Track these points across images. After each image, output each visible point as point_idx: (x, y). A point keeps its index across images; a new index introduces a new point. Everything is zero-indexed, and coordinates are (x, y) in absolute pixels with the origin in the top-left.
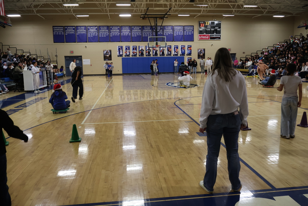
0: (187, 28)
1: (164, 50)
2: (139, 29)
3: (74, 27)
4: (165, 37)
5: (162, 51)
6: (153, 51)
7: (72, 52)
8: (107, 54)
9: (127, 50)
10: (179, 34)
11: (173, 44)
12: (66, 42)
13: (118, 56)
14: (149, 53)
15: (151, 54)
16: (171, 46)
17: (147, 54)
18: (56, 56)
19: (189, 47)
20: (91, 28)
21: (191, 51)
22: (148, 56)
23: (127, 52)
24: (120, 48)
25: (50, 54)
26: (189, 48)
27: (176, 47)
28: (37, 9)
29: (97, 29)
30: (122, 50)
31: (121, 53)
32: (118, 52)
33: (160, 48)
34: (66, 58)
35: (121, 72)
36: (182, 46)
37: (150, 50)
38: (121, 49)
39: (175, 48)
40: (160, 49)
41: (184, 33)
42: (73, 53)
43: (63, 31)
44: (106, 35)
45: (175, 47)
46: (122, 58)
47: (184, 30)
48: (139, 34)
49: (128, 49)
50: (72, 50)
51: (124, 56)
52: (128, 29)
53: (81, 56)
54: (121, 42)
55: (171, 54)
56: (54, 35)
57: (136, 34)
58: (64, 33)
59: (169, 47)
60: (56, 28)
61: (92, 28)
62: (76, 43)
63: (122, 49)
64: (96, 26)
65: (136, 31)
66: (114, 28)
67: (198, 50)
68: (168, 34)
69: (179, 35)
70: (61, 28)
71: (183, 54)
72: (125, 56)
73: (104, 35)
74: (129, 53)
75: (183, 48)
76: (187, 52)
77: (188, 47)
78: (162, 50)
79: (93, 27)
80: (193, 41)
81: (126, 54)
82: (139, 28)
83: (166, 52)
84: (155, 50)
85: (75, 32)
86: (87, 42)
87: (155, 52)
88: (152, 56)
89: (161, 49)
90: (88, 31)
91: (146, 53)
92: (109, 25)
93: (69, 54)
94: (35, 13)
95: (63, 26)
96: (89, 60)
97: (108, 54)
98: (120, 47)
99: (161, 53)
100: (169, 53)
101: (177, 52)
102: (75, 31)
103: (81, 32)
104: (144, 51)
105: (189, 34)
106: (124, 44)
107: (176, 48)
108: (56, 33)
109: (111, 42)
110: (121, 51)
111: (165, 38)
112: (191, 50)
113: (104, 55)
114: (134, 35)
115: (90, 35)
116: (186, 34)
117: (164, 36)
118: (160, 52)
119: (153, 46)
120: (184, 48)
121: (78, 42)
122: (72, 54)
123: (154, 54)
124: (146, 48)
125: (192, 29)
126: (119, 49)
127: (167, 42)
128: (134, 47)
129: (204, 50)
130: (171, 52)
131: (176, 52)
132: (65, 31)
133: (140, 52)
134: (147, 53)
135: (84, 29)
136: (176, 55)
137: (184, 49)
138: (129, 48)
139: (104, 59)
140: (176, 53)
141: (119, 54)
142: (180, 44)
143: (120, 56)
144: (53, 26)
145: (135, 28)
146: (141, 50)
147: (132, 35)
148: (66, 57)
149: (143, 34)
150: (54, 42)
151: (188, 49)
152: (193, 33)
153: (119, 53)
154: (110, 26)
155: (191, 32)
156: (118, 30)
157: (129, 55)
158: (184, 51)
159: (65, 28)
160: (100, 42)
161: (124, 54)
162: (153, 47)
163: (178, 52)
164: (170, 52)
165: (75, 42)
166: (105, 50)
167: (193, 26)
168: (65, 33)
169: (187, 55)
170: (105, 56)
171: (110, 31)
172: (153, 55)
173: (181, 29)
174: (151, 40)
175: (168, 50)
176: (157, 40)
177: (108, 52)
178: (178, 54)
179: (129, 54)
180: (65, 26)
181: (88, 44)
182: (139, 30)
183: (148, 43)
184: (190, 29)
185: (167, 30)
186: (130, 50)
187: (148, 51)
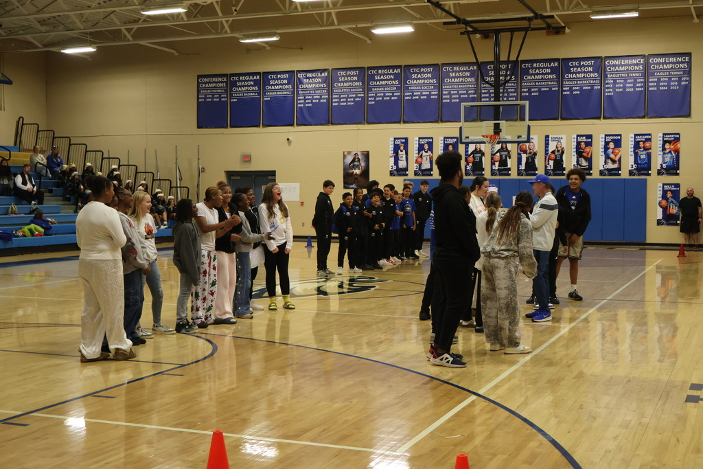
0: (663, 64)
1: (563, 152)
2: (468, 74)
3: (258, 77)
5: (553, 156)
6: (519, 154)
7: (247, 159)
8: (355, 167)
9: (424, 154)
10: (624, 88)
11: (599, 129)
12: (232, 126)
13: (392, 174)
14: (503, 163)
15: (509, 169)
16: (590, 137)
17: (496, 166)
19: (670, 142)
20: (309, 78)
21: (678, 157)
22: (501, 175)
23: (424, 158)
24: (400, 146)
26: (667, 146)
27: (613, 140)
28: (231, 19)
29: (325, 80)
30: (407, 153)
31: (402, 164)
32: (392, 160)
36: (639, 138)
37: (509, 152)
38: (402, 148)
39: (607, 143)
41: (646, 83)
42: (249, 161)
43: (226, 91)
44: (354, 98)
45: (609, 139)
47: (647, 72)
48: (467, 94)
49: (426, 147)
51: (411, 175)
52: (430, 76)
53: (273, 173)
54: (405, 122)
55: (590, 168)
56: (199, 104)
57: (458, 94)
58: (227, 97)
59: (584, 139)
60: (206, 83)
61: (313, 77)
62: (260, 130)
63: (406, 148)
64: (324, 70)
65: (458, 84)
66: (381, 75)
68: (581, 90)
69: (624, 92)
70: (220, 82)
71: (643, 168)
72: (416, 174)
73: (347, 101)
75: (642, 143)
76: (660, 161)
77: (665, 142)
78: (553, 152)
79: (314, 75)
80: (688, 115)
81: (420, 165)
82: (470, 71)
83: (570, 162)
84: (525, 152)
85: (259, 94)
87: (527, 159)
88: (514, 174)
90: (298, 88)
91: (493, 164)
92: (366, 66)
94: (226, 32)
95: (225, 75)
96: (297, 185)
97: (357, 167)
98: (398, 142)
99: (551, 163)
100: (584, 163)
101: (617, 159)
102: (259, 89)
103: (276, 91)
104: (483, 154)
105: (669, 86)
106: (414, 132)
107: (612, 145)
108: (205, 98)
109: (368, 123)
110: (402, 154)
112: (677, 151)
114: (450, 99)
115: (305, 100)
116: (658, 86)
118: (547, 158)
119: (519, 137)
120: (647, 144)
121: (265, 126)
122: (247, 165)
123: (523, 167)
126: (396, 149)
130: (589, 160)
131: (614, 162)
132: (231, 90)
133: (471, 159)
134: (497, 164)
135: (286, 82)
136: (611, 172)
137: (645, 149)
138: (431, 145)
139: (344, 183)
140: (611, 166)
142: (628, 129)
143: (399, 175)
144: (199, 77)
145: (456, 72)
146: (475, 152)
147: (442, 99)
149: (481, 93)
151: (664, 149)
152: (690, 81)
153: (396, 163)
154: (369, 68)
155: (680, 80)
156: (394, 82)
158: (649, 156)
159: (231, 81)
161: (413, 167)
162: (519, 143)
163: (620, 160)
164: (586, 159)
165: (259, 126)
166: (349, 153)
167: (689, 55)
168: (231, 95)
169: (659, 173)
170: (348, 174)
171: (368, 84)
172: (518, 170)
173: (637, 68)
175: (580, 154)
177: (359, 160)
178: (619, 169)
179: (428, 166)
180: (232, 75)
181: (297, 133)
182: (470, 80)
183: (461, 128)
184: (674, 66)
185: (576, 73)
186: (432, 153)
187: (501, 156)
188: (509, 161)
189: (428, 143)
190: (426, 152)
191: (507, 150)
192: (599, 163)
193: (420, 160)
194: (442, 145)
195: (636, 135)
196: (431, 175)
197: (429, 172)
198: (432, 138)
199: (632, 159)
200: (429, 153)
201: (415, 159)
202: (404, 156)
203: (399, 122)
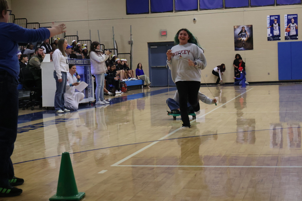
8: (242, 36)
9: (291, 25)
12: (152, 12)
13: (269, 39)
18: (131, 43)
23: (292, 28)
24: (274, 21)
25: (118, 39)
30: (279, 25)
31: (276, 32)
34: (152, 47)
35: (275, 77)
38: (276, 22)
42: (166, 35)
46: (279, 43)
49: (293, 20)
50: (163, 28)
51: (282, 39)
54: (277, 5)
63: (279, 22)
72: (286, 38)
74: (297, 30)
81: (289, 32)
86: (197, 10)
93: (157, 39)
97: (244, 36)
98: (273, 18)
106: (284, 11)
109: (252, 7)
110: (276, 26)
113: (235, 38)
121: (176, 11)
122: (164, 37)
126: (272, 23)
138: (296, 19)
139: (235, 47)
141: (271, 35)
143: (274, 40)
148: (150, 44)
150: (128, 14)
153: (272, 32)
157: (297, 35)
160: (226, 8)
161: (284, 34)
165: (172, 11)
166: (238, 27)
170: (238, 40)
177: (245, 31)
179: (294, 33)
181: (200, 15)
186: (297, 24)
189: (294, 18)
190: (293, 24)
193: (288, 29)
196: (297, 39)
197: (295, 37)
198: (296, 15)
200: (295, 24)
201: (285, 29)
202: (277, 28)
203: (273, 5)
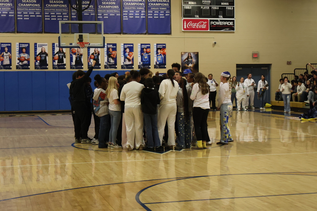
0: (155, 3)
1: (99, 54)
2: (35, 2)
4: (102, 22)
5: (93, 56)
6: (71, 55)
9: (5, 54)
10: (134, 16)
11: (121, 40)
14: (61, 60)
15: (65, 65)
16: (115, 45)
17: (56, 63)
19: (160, 49)
21: (165, 57)
22: (59, 68)
23: (5, 57)
26: (159, 51)
27: (128, 47)
33: (89, 48)
36: (143, 47)
37: (64, 54)
39: (125, 49)
40: (89, 51)
41: (146, 13)
45: (126, 46)
47: (147, 7)
48: (35, 14)
49: (6, 49)
52: (8, 1)
55: (116, 64)
57: (28, 14)
65: (28, 7)
67: (182, 55)
68: (109, 16)
69: (134, 18)
71: (146, 64)
74: (10, 60)
75: (145, 49)
76: (155, 60)
77: (158, 49)
78: (93, 54)
80: (170, 33)
81: (2, 62)
83: (103, 59)
84: (75, 54)
87: (76, 58)
88: (68, 68)
89: (92, 51)
91: (54, 61)
99: (92, 61)
100: (112, 61)
101: (131, 58)
104: (47, 55)
105: (159, 16)
107: (128, 50)
111: (100, 25)
112: (164, 54)
114: (23, 17)
116: (153, 16)
117: (99, 20)
118: (89, 58)
119: (71, 44)
120: (148, 50)
123: (74, 63)
124: (53, 49)
125: (165, 5)
127: (106, 36)
128: (23, 46)
129: (197, 55)
130: (115, 59)
131: (129, 60)
133: (39, 58)
134: (56, 61)
136: (128, 66)
137: (147, 53)
138: (9, 48)
140: (128, 63)
142: (137, 40)
146: (41, 53)
147: (17, 17)
149: (44, 15)
151: (157, 53)
152: (170, 14)
155: (165, 13)
157: (10, 65)
158: (149, 57)
162: (71, 48)
163: (133, 59)
164: (113, 58)
169: (155, 67)
172: (71, 65)
173: (141, 4)
174: (67, 29)
175: (109, 55)
176: (81, 29)
178: (132, 65)
179: (8, 62)
182: (36, 5)
183: (59, 38)
184: (162, 4)
185: (105, 5)
186: (11, 53)
187: (59, 56)
188: (64, 59)
189: (7, 47)
190: (7, 53)
191: (63, 52)
192: (121, 61)
193: (2, 58)
194: (18, 48)
195: (141, 44)
196: (11, 69)
197: (9, 67)
198: (10, 44)
199: (140, 59)
200: (9, 53)
